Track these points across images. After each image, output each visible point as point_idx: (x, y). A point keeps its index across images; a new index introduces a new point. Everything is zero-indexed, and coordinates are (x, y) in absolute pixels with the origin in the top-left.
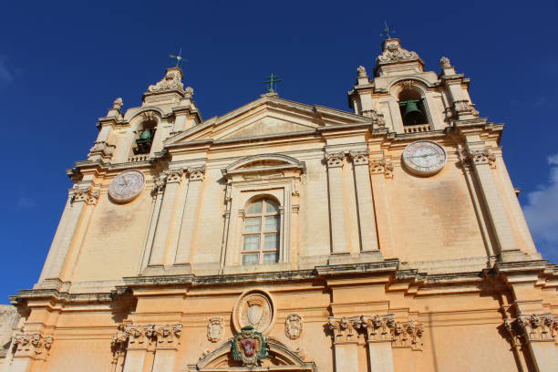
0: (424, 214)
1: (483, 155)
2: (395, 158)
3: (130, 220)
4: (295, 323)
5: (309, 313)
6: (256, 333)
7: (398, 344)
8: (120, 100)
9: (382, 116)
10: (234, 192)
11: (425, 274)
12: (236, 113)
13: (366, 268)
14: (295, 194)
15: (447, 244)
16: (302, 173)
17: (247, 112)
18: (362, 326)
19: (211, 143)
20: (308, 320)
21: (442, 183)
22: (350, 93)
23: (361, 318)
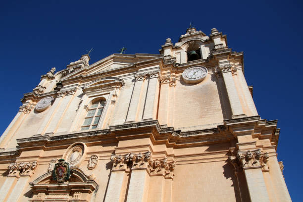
0: (190, 102)
1: (228, 68)
2: (178, 77)
3: (41, 119)
4: (94, 160)
5: (103, 155)
6: (66, 163)
7: (155, 173)
8: (55, 68)
9: (175, 58)
10: (85, 97)
11: (179, 132)
12: (98, 63)
13: (138, 125)
14: (115, 95)
15: (201, 117)
16: (122, 86)
17: (103, 62)
18: (129, 160)
19: (81, 77)
20: (101, 158)
21: (204, 86)
22: (160, 50)
23: (130, 155)
